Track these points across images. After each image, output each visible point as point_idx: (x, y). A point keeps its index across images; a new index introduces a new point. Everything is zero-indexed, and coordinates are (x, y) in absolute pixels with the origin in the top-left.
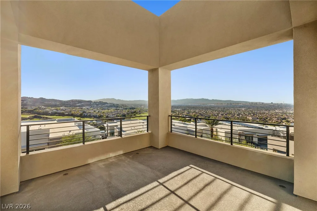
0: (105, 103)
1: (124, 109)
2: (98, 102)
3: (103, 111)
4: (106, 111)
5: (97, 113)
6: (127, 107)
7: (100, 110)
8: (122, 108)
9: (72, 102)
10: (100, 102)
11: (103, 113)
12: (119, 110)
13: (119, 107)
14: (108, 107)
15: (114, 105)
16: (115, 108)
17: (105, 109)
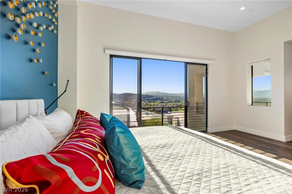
0: (151, 96)
1: (169, 102)
2: (145, 95)
3: (150, 104)
4: (152, 103)
5: (145, 106)
6: (172, 100)
7: (147, 102)
8: (167, 101)
9: (124, 95)
10: (147, 95)
11: (151, 105)
12: (164, 103)
13: (164, 100)
14: (153, 99)
15: (159, 98)
16: (160, 101)
17: (151, 102)
